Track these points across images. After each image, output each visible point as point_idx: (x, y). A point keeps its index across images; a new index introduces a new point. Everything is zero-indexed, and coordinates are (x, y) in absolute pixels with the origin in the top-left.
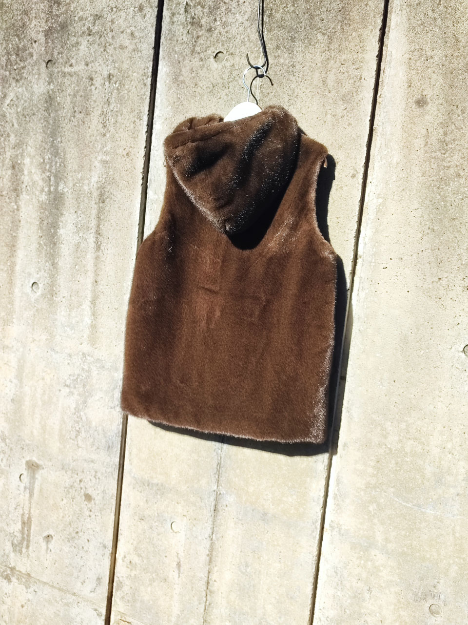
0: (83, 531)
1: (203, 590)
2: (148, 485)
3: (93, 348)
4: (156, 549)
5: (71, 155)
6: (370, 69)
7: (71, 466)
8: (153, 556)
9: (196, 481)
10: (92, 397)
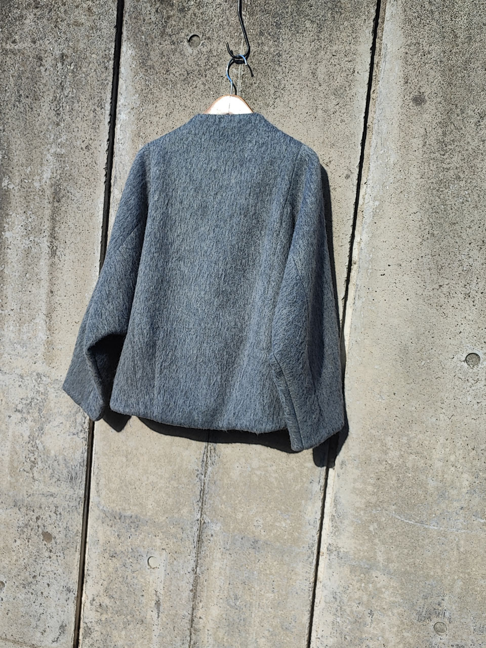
0: (41, 574)
1: (186, 629)
2: (120, 519)
3: (50, 368)
4: (131, 589)
5: (17, 146)
6: (363, 62)
7: (26, 502)
8: (127, 597)
9: (175, 511)
10: (49, 423)
